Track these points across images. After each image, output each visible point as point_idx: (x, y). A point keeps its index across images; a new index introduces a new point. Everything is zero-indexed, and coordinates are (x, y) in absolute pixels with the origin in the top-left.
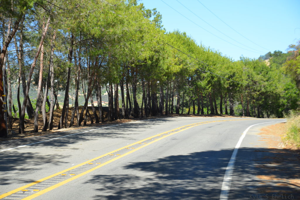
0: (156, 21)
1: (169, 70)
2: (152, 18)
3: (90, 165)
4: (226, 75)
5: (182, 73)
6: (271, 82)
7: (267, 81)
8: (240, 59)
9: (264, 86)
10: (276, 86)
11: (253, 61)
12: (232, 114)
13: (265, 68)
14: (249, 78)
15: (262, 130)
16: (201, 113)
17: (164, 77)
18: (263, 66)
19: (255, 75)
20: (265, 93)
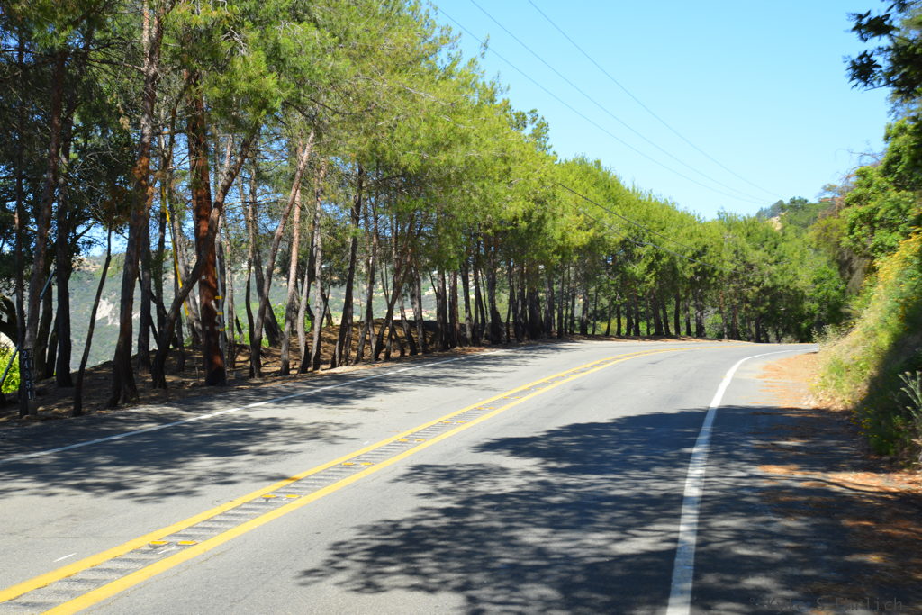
0: (536, 135)
1: (566, 241)
2: (528, 131)
3: (401, 444)
4: (687, 250)
5: (591, 248)
6: (785, 266)
7: (776, 262)
8: (717, 217)
9: (770, 275)
10: (795, 275)
11: (745, 221)
12: (700, 333)
13: (771, 235)
14: (737, 257)
15: (766, 368)
16: (634, 333)
17: (555, 256)
18: (767, 231)
19: (751, 251)
20: (772, 288)
